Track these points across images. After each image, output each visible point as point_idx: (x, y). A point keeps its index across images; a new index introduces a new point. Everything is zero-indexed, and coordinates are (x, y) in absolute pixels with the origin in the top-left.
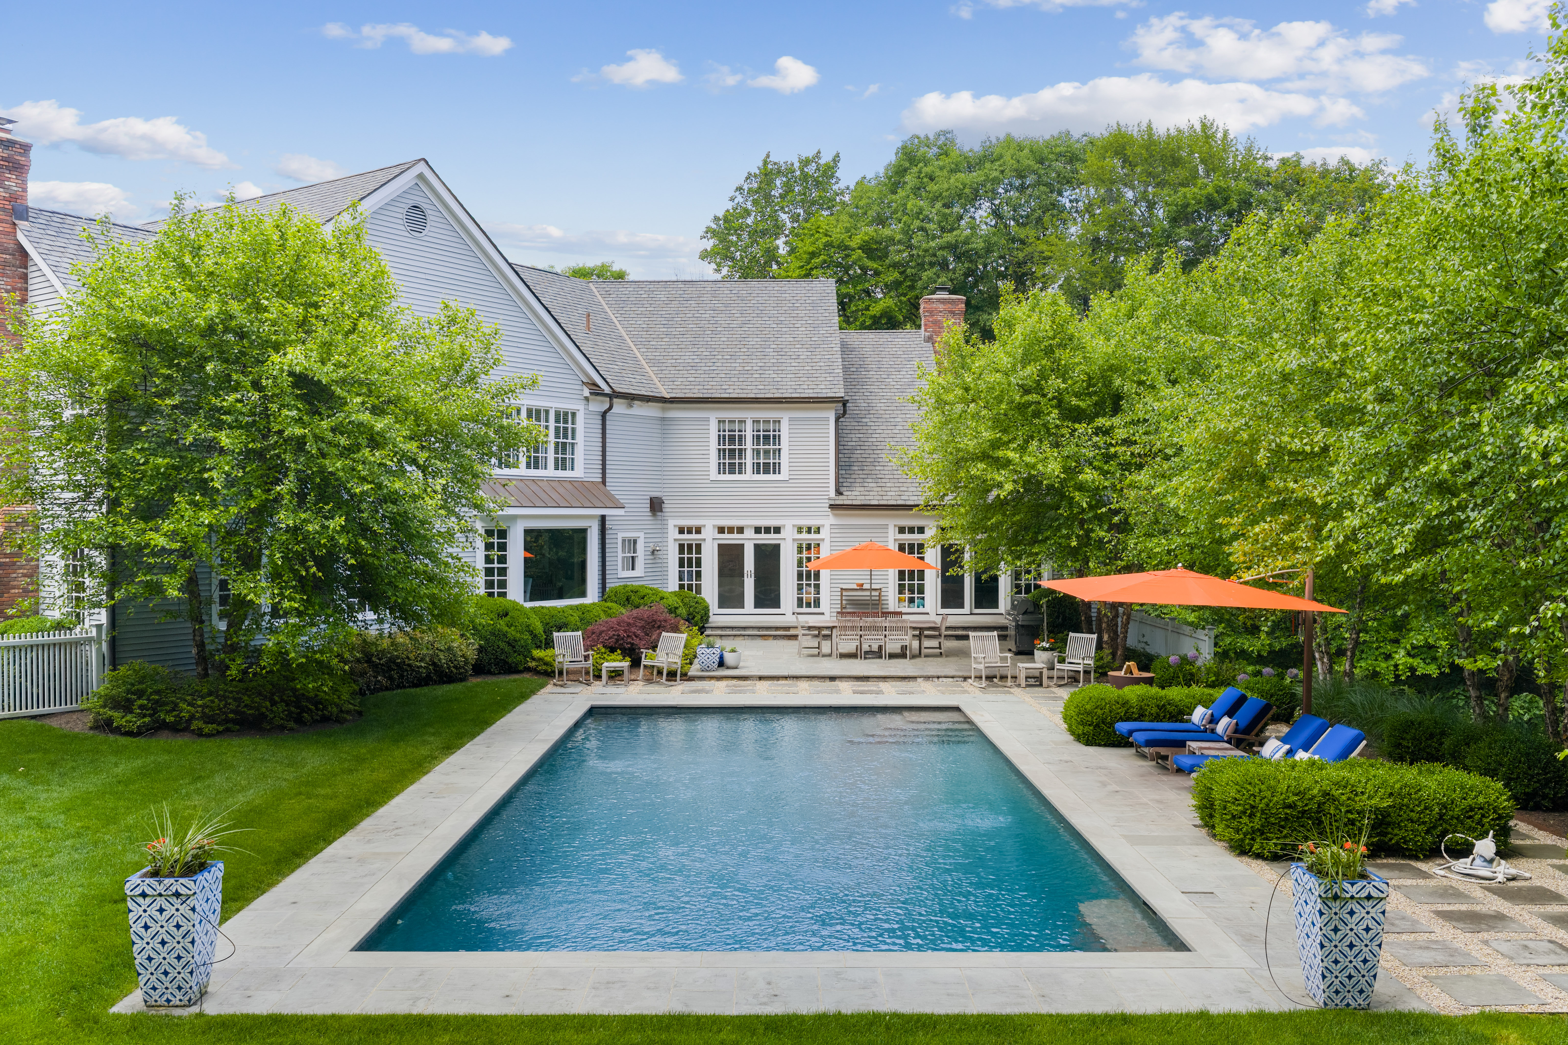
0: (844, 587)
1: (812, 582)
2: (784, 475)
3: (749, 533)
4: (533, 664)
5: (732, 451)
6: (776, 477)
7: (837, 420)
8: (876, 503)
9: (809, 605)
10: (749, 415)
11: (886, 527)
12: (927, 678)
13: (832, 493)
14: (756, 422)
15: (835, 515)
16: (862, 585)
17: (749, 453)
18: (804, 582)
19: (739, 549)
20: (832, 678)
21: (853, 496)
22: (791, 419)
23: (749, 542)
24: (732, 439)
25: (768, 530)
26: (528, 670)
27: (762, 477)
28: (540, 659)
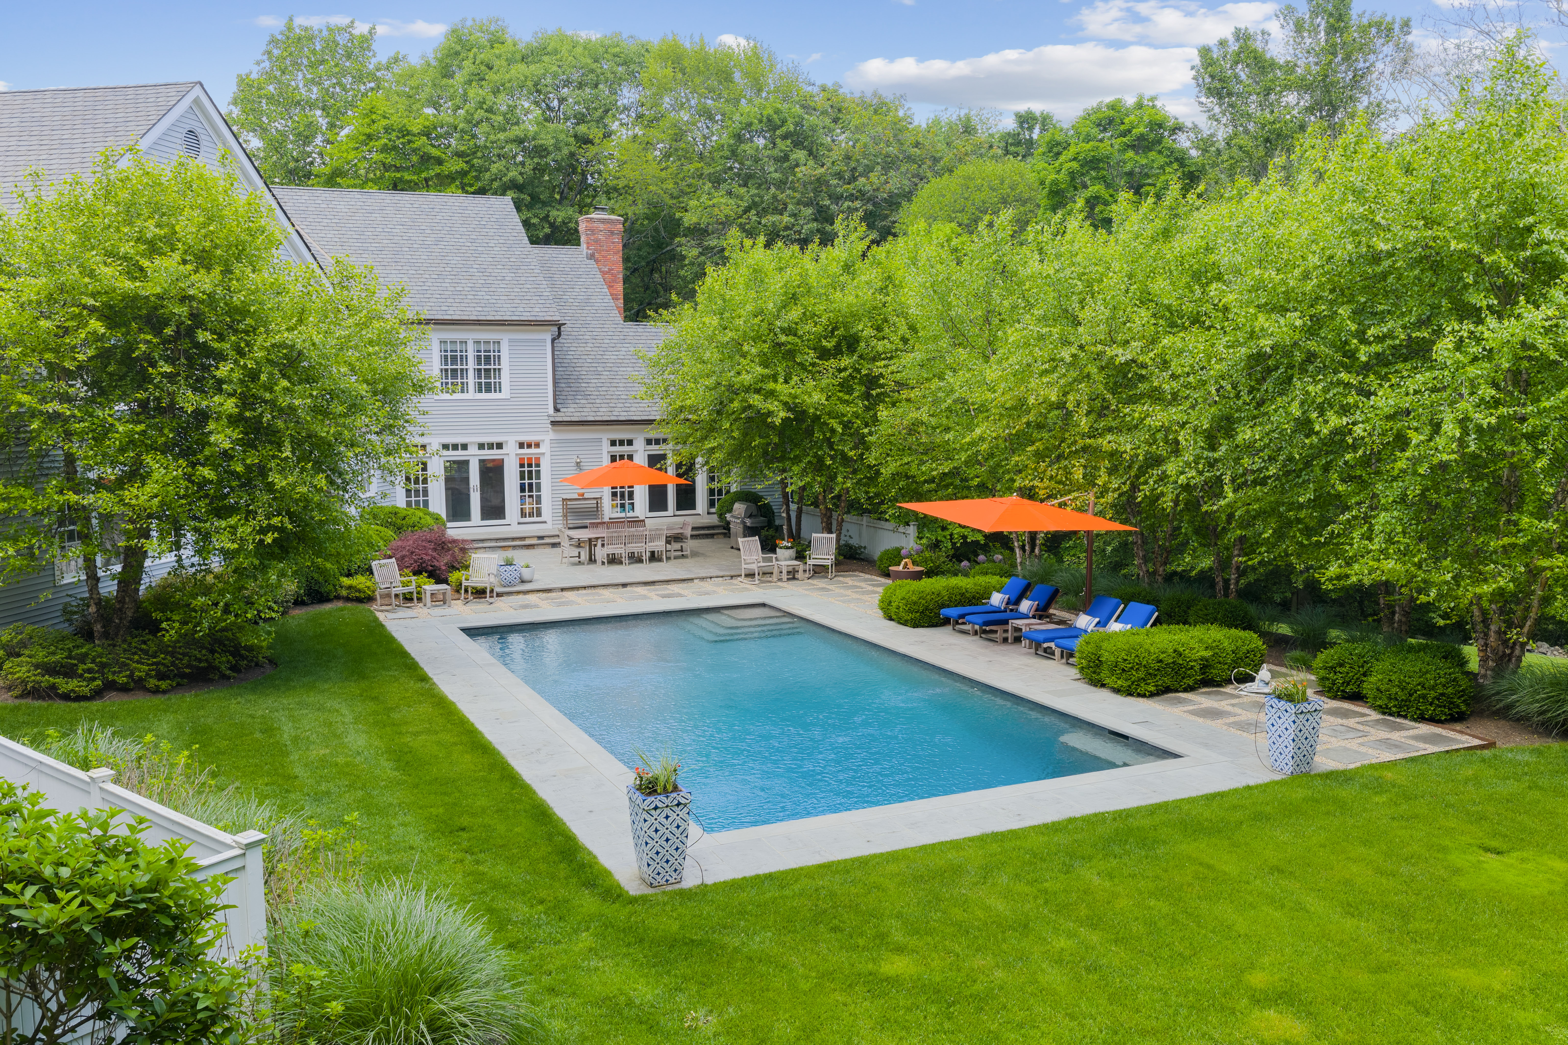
0: (565, 497)
1: (534, 493)
2: (505, 394)
3: (473, 450)
4: (344, 593)
5: (454, 371)
6: (497, 396)
7: (553, 340)
8: (592, 419)
9: (531, 515)
10: (471, 336)
11: (600, 440)
12: (702, 579)
13: (551, 410)
14: (477, 342)
15: (554, 431)
16: (583, 495)
17: (471, 373)
18: (527, 494)
19: (463, 465)
20: (624, 585)
21: (570, 413)
22: (510, 341)
23: (474, 457)
24: (454, 359)
25: (491, 446)
26: (338, 598)
27: (484, 395)
28: (350, 587)
